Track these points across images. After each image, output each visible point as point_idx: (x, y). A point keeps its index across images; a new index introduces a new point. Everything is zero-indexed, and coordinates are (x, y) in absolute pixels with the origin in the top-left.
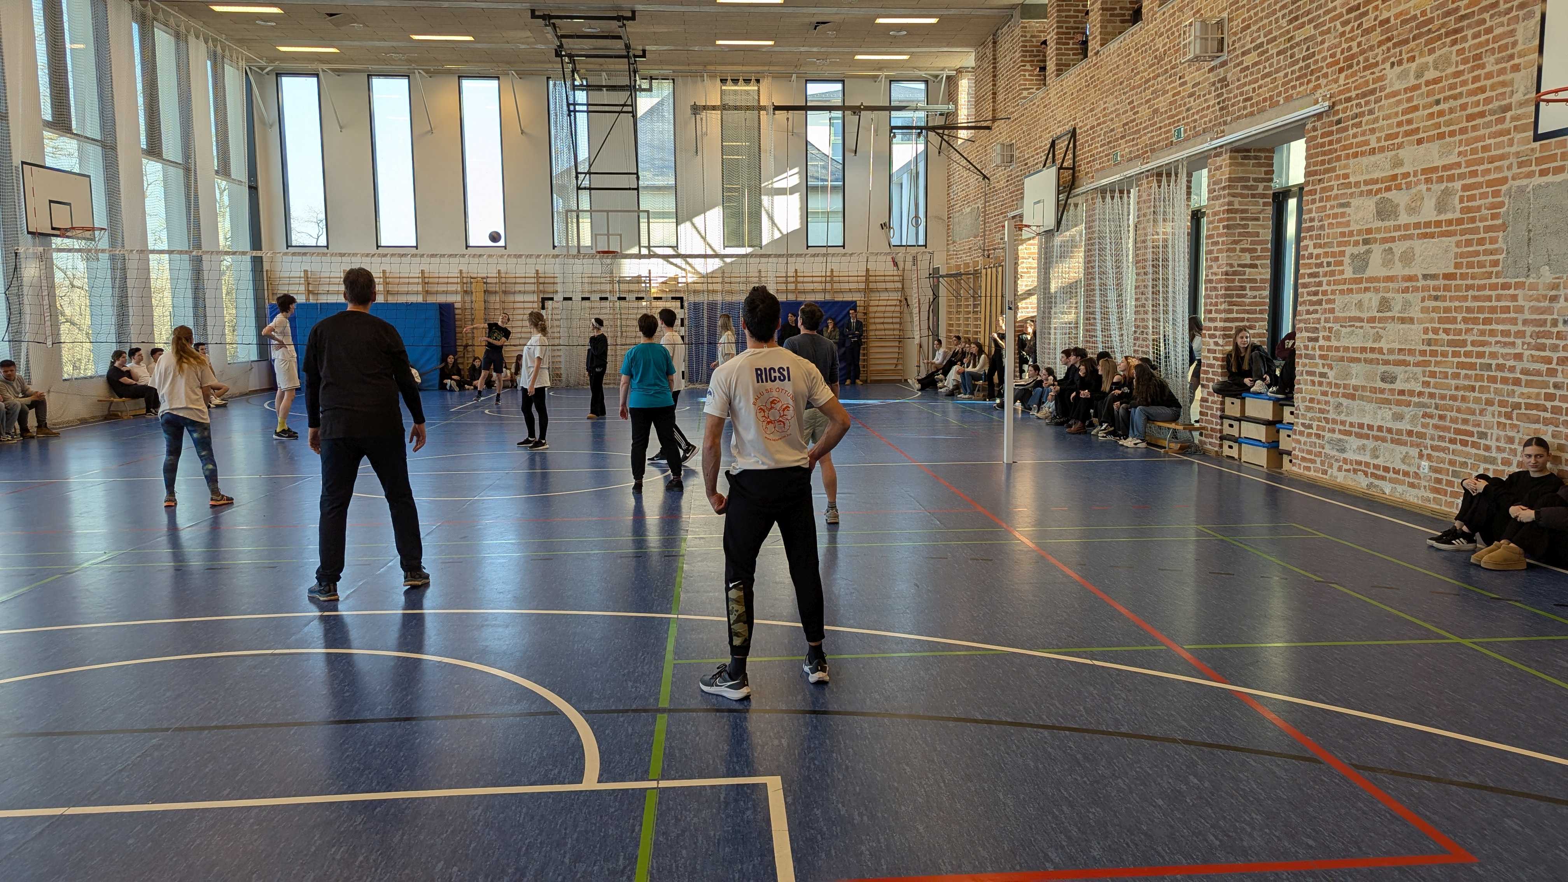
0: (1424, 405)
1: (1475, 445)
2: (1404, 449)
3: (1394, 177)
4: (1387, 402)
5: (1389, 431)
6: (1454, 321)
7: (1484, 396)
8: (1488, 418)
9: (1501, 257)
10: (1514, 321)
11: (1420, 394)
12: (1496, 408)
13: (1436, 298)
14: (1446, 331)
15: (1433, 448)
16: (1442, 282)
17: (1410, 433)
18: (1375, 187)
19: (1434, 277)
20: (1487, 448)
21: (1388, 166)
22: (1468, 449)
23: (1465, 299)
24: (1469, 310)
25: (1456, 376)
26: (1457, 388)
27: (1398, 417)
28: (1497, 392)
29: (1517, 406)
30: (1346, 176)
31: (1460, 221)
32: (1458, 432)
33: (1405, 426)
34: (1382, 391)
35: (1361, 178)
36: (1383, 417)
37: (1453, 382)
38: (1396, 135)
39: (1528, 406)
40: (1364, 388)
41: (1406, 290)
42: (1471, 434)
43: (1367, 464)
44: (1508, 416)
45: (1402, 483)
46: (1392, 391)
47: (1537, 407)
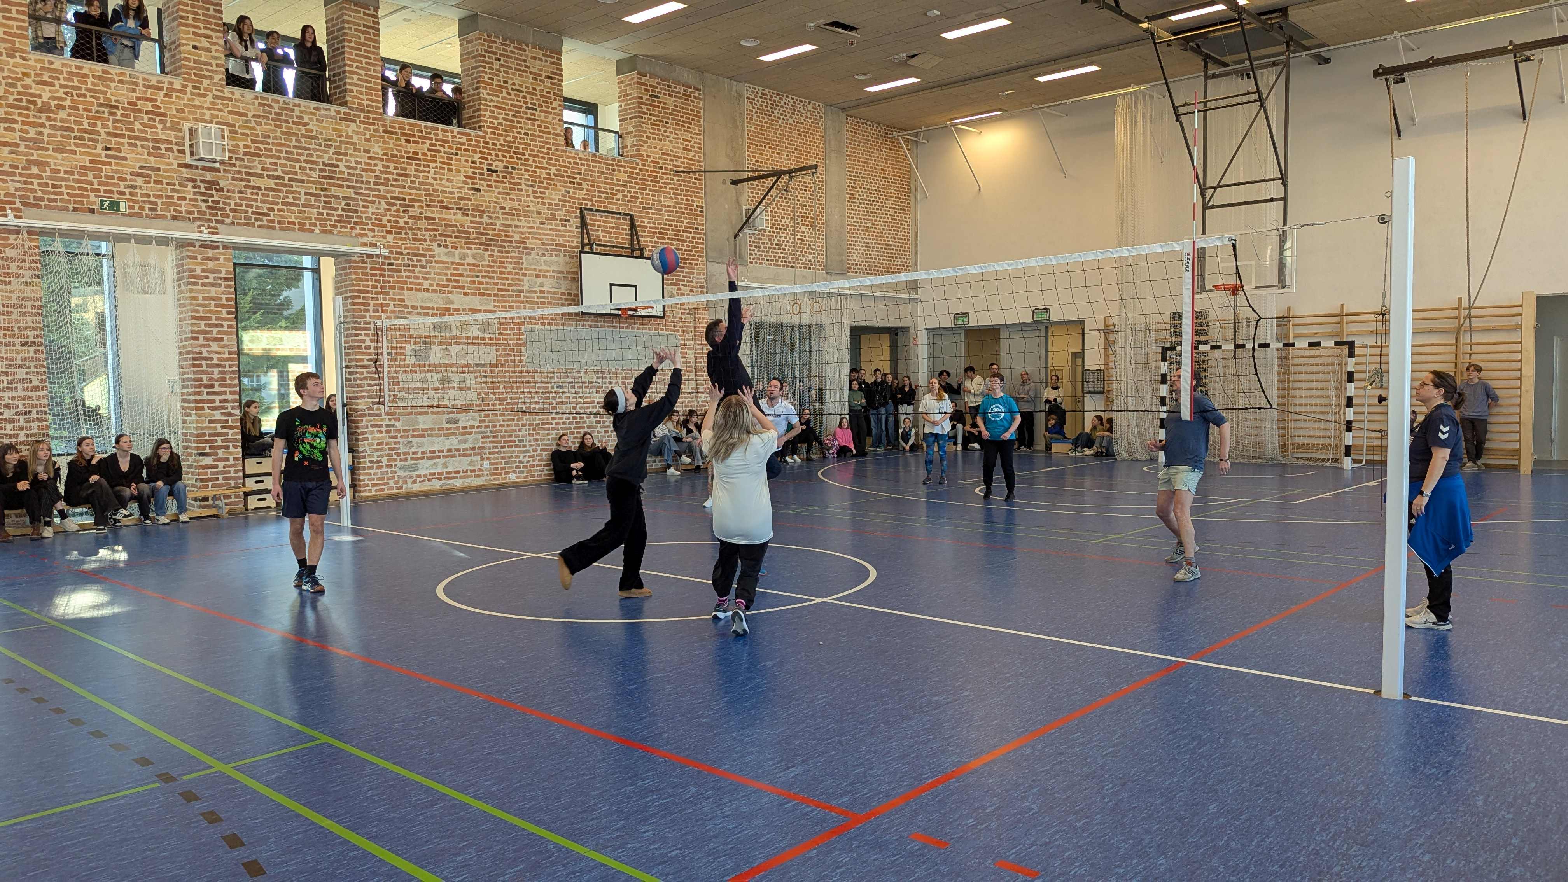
0: (483, 432)
1: (516, 446)
2: (469, 458)
3: (448, 309)
4: (455, 434)
5: (458, 450)
6: (499, 388)
7: (520, 423)
8: (523, 432)
9: (524, 358)
10: (533, 387)
11: (478, 427)
12: (527, 427)
13: (485, 377)
14: (494, 393)
15: (490, 453)
16: (488, 369)
17: (473, 449)
18: (431, 312)
19: (484, 366)
20: (524, 446)
21: (441, 302)
22: (514, 449)
23: (505, 377)
24: (506, 382)
25: (504, 415)
26: (503, 421)
27: (461, 442)
28: (527, 419)
29: (538, 425)
30: (403, 300)
31: (497, 339)
32: (506, 442)
33: (468, 445)
34: (448, 429)
35: (419, 305)
36: (453, 443)
37: (501, 418)
38: (447, 286)
39: (543, 424)
40: (432, 429)
41: (463, 372)
42: (515, 442)
43: (440, 473)
44: (534, 430)
45: (471, 476)
46: (458, 428)
47: (548, 424)
